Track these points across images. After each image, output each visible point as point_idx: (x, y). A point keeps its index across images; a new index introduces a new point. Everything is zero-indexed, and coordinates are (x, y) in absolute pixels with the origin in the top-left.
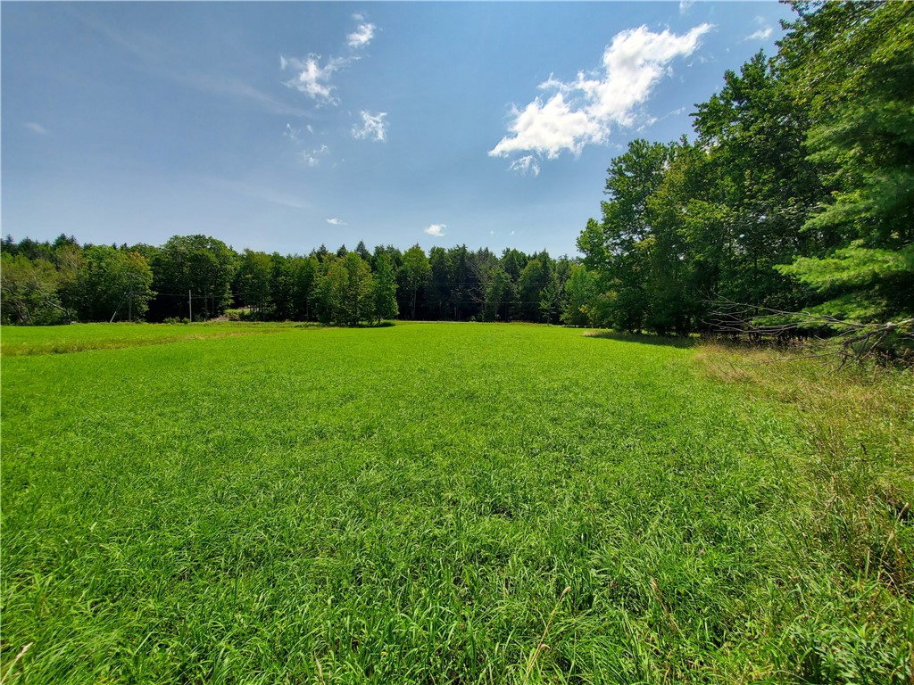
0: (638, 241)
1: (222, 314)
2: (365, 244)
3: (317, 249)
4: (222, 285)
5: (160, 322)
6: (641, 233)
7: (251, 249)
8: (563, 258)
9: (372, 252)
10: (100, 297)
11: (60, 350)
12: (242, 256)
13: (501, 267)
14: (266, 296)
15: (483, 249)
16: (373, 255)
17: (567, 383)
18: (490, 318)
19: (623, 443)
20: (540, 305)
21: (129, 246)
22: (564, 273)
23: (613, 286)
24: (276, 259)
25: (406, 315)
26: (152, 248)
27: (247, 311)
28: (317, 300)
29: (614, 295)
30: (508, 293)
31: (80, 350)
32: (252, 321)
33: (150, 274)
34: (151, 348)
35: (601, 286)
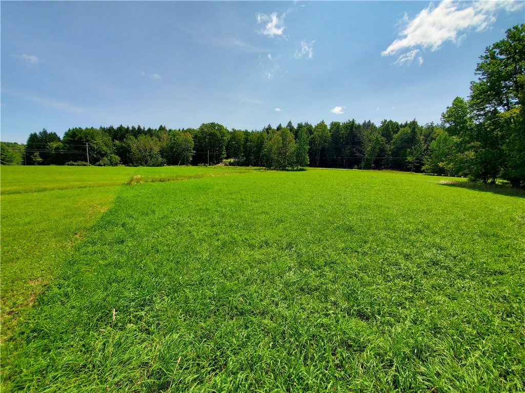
0: (502, 111)
1: (221, 162)
2: (292, 122)
3: (266, 127)
4: (222, 147)
5: (197, 165)
6: (507, 104)
7: (235, 129)
8: (430, 124)
9: (295, 127)
10: (174, 154)
11: (162, 180)
12: (231, 133)
13: (379, 133)
14: (241, 153)
15: (367, 122)
16: (296, 128)
17: (420, 227)
18: (367, 167)
19: (459, 283)
20: (407, 159)
21: (185, 129)
22: (429, 135)
23: (473, 147)
24: (246, 133)
25: (313, 164)
26: (193, 129)
27: (232, 160)
28: (265, 155)
29: (471, 154)
30: (382, 150)
31: (169, 180)
32: (234, 166)
33: (193, 142)
34: (193, 180)
35: (460, 147)
